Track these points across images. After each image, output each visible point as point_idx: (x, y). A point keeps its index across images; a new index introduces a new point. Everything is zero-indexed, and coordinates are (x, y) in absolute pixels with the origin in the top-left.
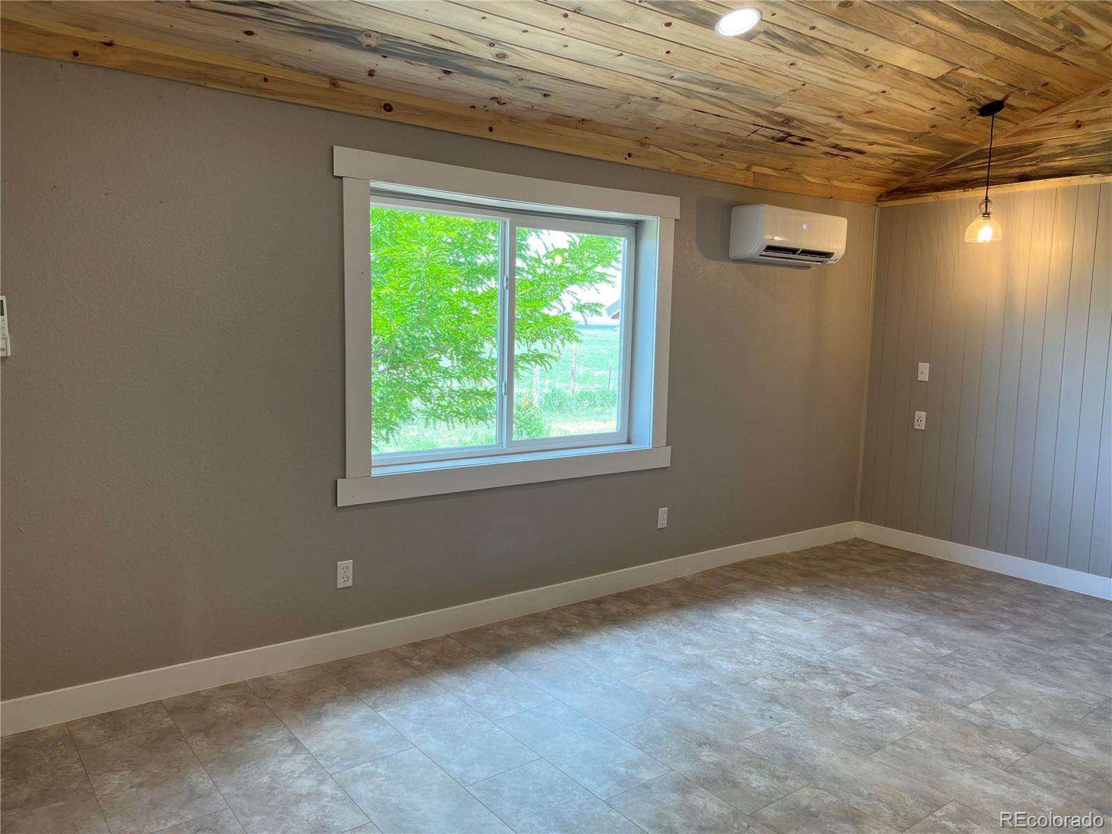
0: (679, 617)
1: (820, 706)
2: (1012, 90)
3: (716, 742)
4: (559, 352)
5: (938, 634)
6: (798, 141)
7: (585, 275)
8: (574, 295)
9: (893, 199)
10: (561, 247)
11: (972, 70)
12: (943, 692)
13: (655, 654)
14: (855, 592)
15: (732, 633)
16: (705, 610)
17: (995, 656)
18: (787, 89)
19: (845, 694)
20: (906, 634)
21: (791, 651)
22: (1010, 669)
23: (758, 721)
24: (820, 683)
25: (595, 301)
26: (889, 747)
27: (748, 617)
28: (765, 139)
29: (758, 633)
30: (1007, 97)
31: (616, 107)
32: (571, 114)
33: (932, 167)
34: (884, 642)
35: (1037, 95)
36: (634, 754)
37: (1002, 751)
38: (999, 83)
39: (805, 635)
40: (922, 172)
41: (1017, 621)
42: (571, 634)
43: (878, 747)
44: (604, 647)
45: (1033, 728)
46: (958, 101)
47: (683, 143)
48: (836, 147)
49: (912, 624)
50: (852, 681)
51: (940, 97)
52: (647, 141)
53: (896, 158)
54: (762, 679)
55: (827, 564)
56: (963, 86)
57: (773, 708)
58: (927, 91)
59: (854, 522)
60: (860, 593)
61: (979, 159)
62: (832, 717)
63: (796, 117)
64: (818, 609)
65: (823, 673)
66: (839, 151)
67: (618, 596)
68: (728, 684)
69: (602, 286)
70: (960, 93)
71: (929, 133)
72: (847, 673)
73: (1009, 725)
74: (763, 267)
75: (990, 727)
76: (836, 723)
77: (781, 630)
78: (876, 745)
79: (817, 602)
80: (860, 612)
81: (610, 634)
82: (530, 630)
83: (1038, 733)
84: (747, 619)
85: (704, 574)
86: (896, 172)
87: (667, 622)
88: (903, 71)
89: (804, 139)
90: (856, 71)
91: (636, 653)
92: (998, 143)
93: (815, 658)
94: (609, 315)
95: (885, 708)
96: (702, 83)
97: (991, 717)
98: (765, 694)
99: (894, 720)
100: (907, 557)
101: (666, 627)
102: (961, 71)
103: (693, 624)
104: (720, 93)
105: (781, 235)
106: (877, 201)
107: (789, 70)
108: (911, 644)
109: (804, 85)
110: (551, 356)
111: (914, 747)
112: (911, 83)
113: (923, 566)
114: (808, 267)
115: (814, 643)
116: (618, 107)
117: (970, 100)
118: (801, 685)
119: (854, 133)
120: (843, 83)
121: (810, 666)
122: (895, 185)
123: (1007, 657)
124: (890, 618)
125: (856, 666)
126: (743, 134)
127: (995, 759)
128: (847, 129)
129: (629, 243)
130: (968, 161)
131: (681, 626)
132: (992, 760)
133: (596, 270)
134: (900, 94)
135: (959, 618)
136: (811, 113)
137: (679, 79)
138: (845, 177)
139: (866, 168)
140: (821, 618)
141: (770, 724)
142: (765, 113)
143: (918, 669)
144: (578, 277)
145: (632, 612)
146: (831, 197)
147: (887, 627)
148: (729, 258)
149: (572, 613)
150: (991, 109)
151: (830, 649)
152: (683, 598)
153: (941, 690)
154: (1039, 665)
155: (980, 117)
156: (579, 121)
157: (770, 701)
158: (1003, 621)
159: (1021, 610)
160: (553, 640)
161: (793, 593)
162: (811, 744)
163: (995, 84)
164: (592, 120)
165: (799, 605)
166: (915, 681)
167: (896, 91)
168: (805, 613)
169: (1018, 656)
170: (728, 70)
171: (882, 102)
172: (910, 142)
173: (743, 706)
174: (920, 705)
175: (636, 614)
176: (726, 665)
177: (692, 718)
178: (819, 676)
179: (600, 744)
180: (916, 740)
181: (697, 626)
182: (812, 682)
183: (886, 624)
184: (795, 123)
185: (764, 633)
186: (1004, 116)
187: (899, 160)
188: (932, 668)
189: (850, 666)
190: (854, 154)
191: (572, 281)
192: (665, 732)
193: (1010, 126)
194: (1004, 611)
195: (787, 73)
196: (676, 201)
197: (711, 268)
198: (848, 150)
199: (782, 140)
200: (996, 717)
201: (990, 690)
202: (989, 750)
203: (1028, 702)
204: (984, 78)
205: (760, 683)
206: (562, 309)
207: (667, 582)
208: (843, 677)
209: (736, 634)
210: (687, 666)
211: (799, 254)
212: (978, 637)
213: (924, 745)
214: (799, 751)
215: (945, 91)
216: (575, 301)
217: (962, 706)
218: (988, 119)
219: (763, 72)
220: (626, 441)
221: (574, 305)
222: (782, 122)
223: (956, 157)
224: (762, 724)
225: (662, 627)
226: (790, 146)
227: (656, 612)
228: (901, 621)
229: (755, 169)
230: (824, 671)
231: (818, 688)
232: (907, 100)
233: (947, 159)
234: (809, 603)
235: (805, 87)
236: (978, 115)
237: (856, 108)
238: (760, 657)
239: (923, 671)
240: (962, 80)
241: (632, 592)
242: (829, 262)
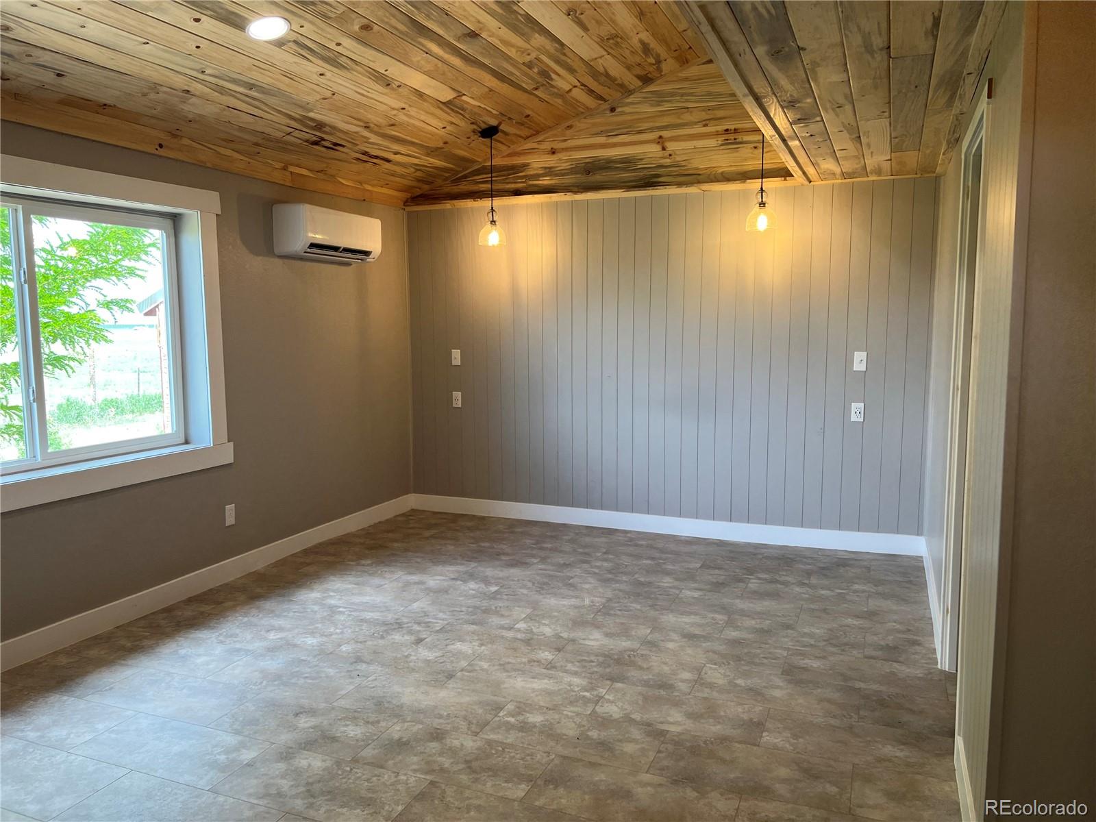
0: (258, 608)
1: (399, 656)
2: (504, 119)
3: (311, 709)
4: (84, 353)
5: (487, 577)
6: (332, 146)
7: (111, 268)
8: (99, 290)
9: (418, 205)
10: (81, 238)
11: (473, 98)
12: (495, 620)
13: (238, 646)
14: (417, 555)
15: (312, 611)
16: (283, 596)
17: (530, 585)
18: (318, 97)
19: (419, 641)
20: (462, 581)
21: (368, 615)
22: (541, 591)
23: (347, 681)
24: (396, 637)
25: (124, 297)
26: (459, 674)
27: (326, 595)
28: (300, 141)
29: (336, 606)
30: (500, 124)
31: (143, 96)
32: (90, 97)
33: (447, 179)
34: (446, 591)
35: (522, 124)
36: (231, 740)
37: (542, 655)
38: (494, 112)
39: (378, 599)
40: (439, 182)
41: (542, 554)
42: (143, 647)
43: (450, 676)
44: (182, 652)
45: (561, 633)
46: (463, 124)
47: (219, 138)
48: (365, 153)
49: (466, 573)
50: (424, 629)
51: (449, 118)
52: (178, 133)
53: (417, 168)
54: (346, 645)
55: (390, 535)
56: (467, 111)
57: (359, 667)
58: (438, 112)
59: (409, 495)
60: (422, 555)
61: (483, 174)
62: (410, 662)
63: (327, 122)
64: (387, 575)
65: (399, 628)
66: (368, 158)
67: (190, 601)
68: (315, 656)
69: (131, 281)
70: (465, 117)
71: (443, 148)
72: (419, 623)
73: (544, 634)
74: (309, 264)
75: (532, 639)
76: (415, 666)
77: (357, 599)
78: (449, 675)
79: (385, 570)
80: (423, 570)
81: (187, 638)
82: (93, 653)
83: (565, 635)
84: (324, 597)
85: (277, 564)
86: (419, 180)
87: (246, 615)
88: (418, 93)
89: (336, 144)
90: (380, 88)
91: (219, 650)
92: (497, 162)
93: (390, 617)
94: (140, 312)
95: (453, 644)
96: (234, 81)
97: (531, 632)
98: (350, 657)
99: (460, 652)
100: (456, 518)
101: (246, 619)
102: (464, 98)
103: (273, 611)
104: (254, 93)
105: (322, 233)
106: (404, 205)
107: (319, 79)
108: (467, 588)
109: (334, 94)
110: (74, 359)
111: (478, 669)
112: (426, 104)
113: (469, 524)
114: (349, 264)
115: (387, 604)
116: (144, 95)
117: (472, 123)
118: (381, 642)
119: (381, 142)
120: (367, 97)
121: (387, 624)
122: (418, 192)
123: (538, 583)
124: (448, 571)
125: (425, 616)
126: (279, 135)
127: (538, 662)
128: (374, 138)
129: (168, 237)
130: (475, 175)
131: (261, 616)
132: (536, 663)
133: (123, 263)
134: (417, 112)
135: (501, 560)
136: (342, 121)
137: (210, 75)
138: (375, 182)
139: (392, 175)
140: (391, 582)
141: (358, 680)
142: (298, 116)
143: (475, 607)
144: (104, 270)
145: (207, 613)
146: (364, 200)
147: (447, 578)
148: (274, 254)
149: (140, 627)
150: (489, 132)
151: (402, 606)
152: (259, 590)
153: (494, 619)
154: (561, 585)
155: (481, 138)
156: (101, 106)
157: (356, 662)
158: (533, 556)
159: (545, 545)
160: (120, 658)
161: (364, 565)
162: (397, 688)
163: (491, 112)
164: (115, 106)
165: (370, 575)
166: (473, 617)
167: (414, 109)
168: (376, 581)
169: (545, 580)
170: (261, 73)
171: (402, 117)
172: (428, 155)
173: (331, 672)
174: (479, 635)
175: (211, 614)
176: (311, 641)
177: (285, 694)
178: (396, 631)
179: (194, 741)
180: (479, 663)
181: (277, 613)
182: (390, 637)
183: (446, 576)
184: (327, 129)
185: (342, 605)
186: (499, 139)
187: (419, 170)
188: (485, 604)
189: (421, 617)
190: (382, 161)
191: (97, 274)
192: (261, 713)
193: (503, 148)
194: (533, 549)
195: (318, 83)
196: (215, 195)
197: (257, 264)
198: (377, 157)
199: (316, 143)
200: (535, 630)
201: (529, 611)
202: (533, 656)
203: (556, 614)
204: (483, 106)
205: (344, 649)
206: (83, 305)
207: (241, 578)
208: (416, 627)
209: (316, 612)
210: (272, 650)
211: (341, 252)
212: (515, 572)
213: (485, 665)
214: (386, 697)
215: (453, 114)
216: (101, 298)
217: (510, 628)
218: (487, 141)
219: (296, 78)
220: (183, 441)
221: (98, 301)
222: (316, 126)
223: (466, 170)
224: (351, 683)
225: (241, 620)
226: (324, 150)
227: (233, 608)
228: (458, 572)
229: (292, 169)
230: (399, 625)
231: (397, 641)
232: (423, 118)
233: (458, 172)
234: (379, 572)
235: (334, 97)
236: (479, 137)
237: (381, 120)
238: (341, 627)
239: (478, 608)
240: (465, 106)
241: (205, 593)
242: (368, 260)
